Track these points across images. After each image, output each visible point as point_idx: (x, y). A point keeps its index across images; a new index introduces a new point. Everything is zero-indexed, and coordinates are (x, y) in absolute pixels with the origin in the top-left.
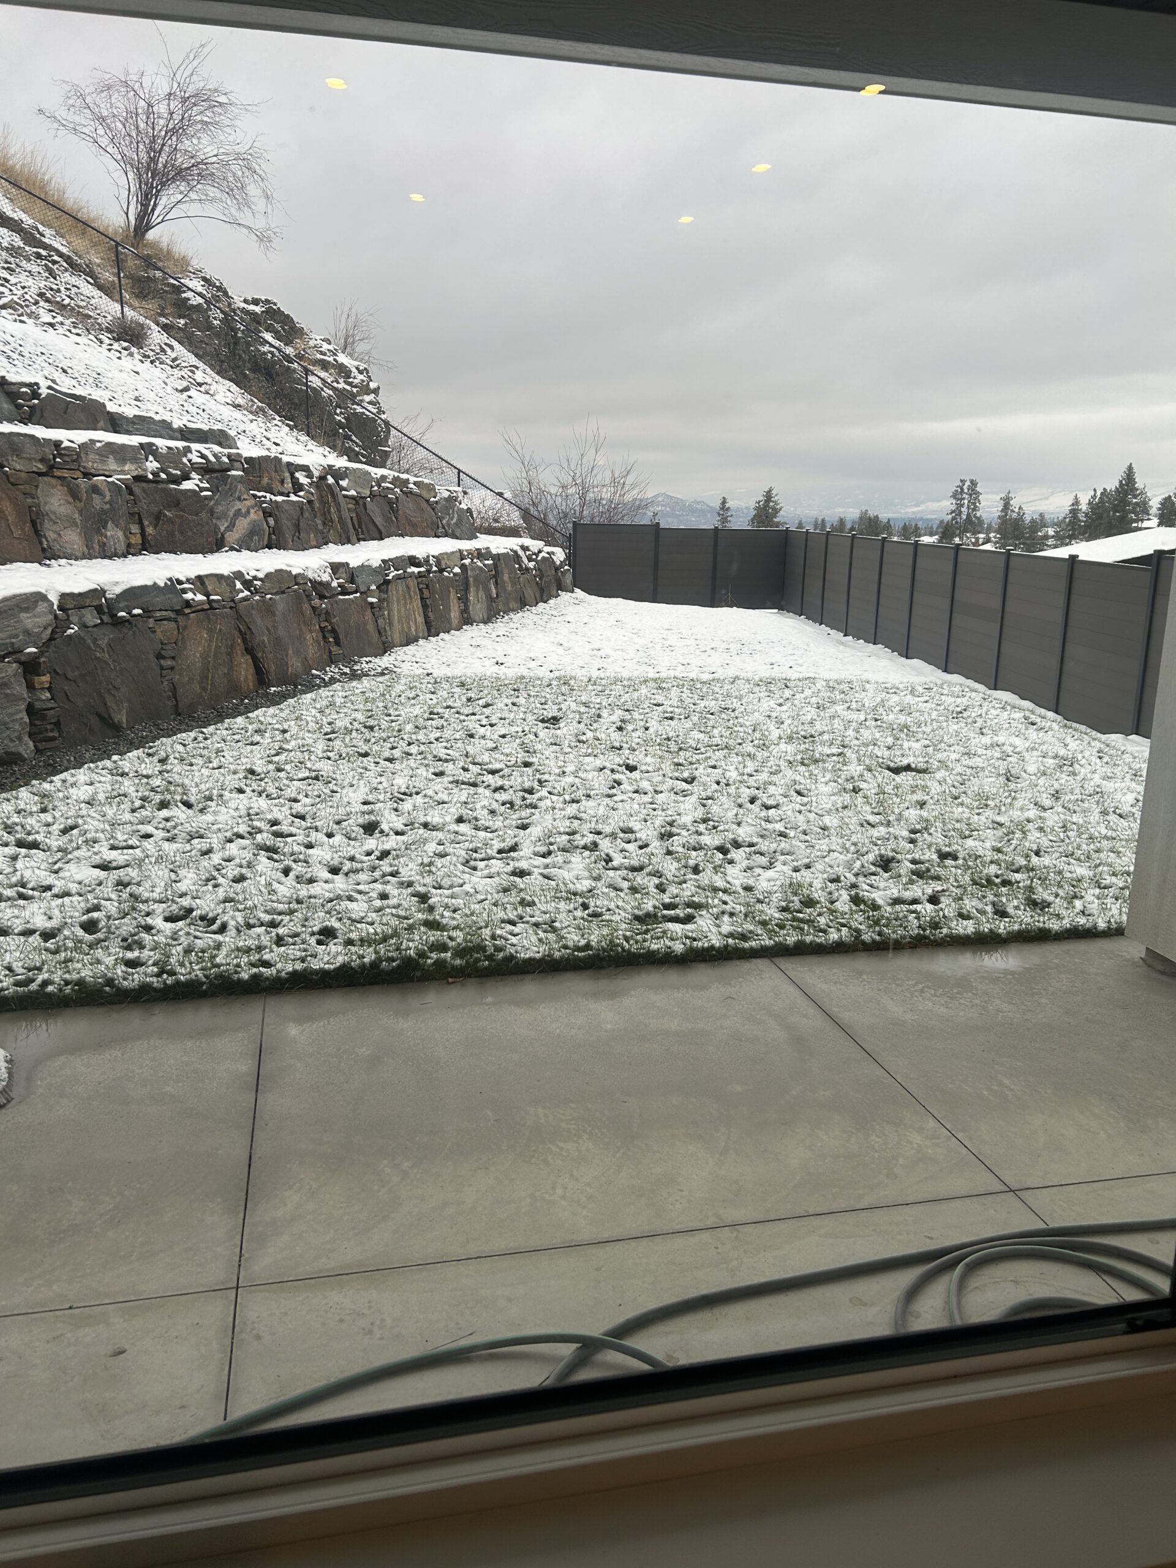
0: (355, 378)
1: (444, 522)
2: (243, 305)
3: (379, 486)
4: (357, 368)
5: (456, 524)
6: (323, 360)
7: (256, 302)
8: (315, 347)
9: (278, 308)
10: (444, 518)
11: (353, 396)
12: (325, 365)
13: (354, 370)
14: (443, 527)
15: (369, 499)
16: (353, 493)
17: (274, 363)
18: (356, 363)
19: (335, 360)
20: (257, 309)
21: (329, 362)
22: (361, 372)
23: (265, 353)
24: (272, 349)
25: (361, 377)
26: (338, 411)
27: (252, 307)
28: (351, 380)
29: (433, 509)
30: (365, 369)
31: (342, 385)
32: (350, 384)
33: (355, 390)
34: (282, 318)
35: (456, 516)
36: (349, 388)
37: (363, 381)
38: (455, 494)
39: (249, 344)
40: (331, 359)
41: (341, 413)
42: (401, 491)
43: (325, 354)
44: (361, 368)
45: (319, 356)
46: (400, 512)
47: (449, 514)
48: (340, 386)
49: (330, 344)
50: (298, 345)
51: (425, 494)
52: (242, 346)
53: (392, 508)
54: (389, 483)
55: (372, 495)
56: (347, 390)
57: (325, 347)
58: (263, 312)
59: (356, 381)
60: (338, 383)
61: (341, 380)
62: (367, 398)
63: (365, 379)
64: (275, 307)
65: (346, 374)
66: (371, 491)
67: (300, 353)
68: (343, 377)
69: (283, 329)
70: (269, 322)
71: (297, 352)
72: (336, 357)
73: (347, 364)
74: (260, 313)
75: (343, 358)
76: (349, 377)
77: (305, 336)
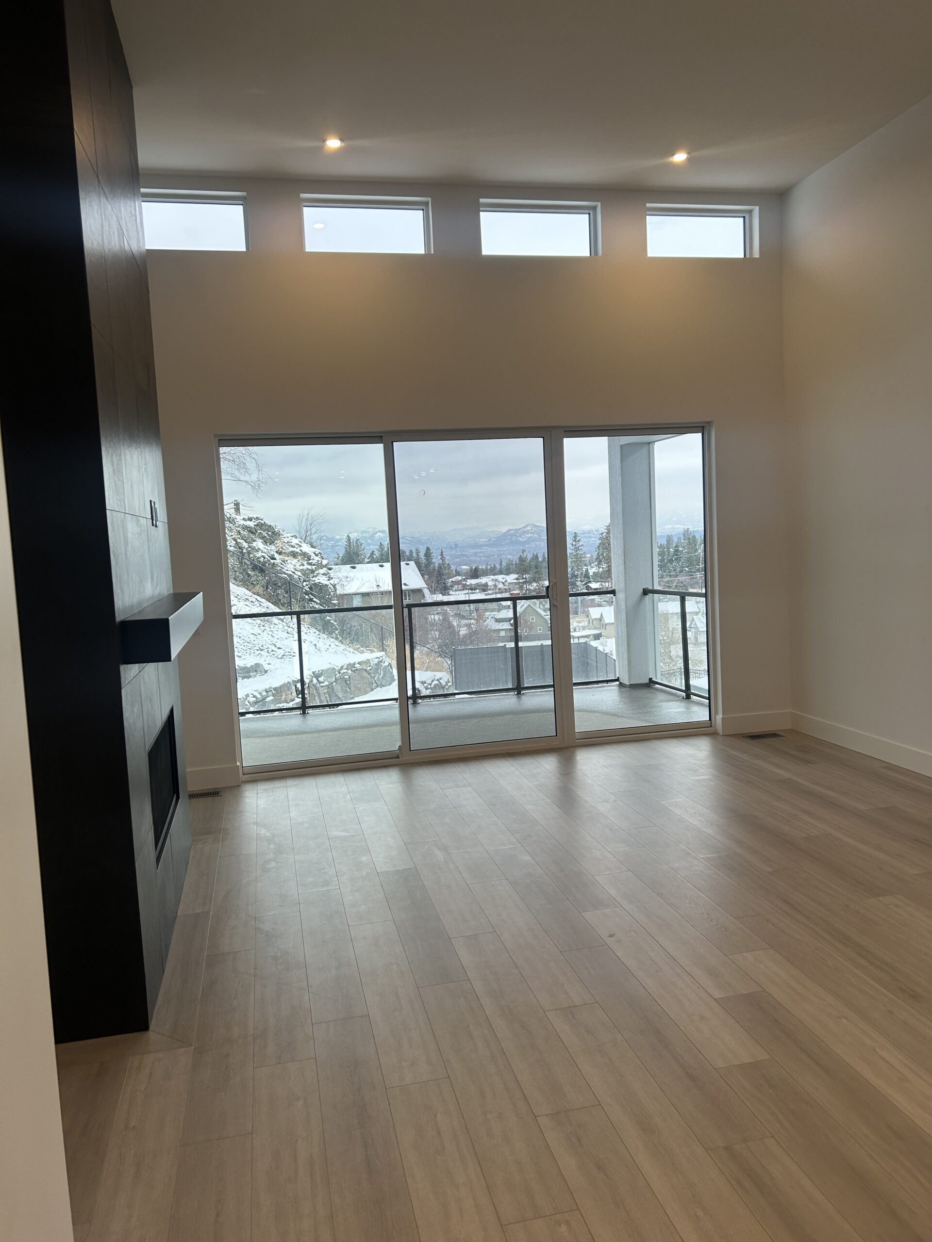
0: (313, 559)
1: (376, 678)
2: (242, 522)
3: (340, 673)
4: (314, 553)
5: (382, 677)
6: (292, 552)
7: (250, 519)
8: (288, 542)
9: (264, 522)
10: (375, 676)
11: (313, 572)
12: (294, 555)
13: (313, 555)
14: (376, 682)
15: (334, 683)
16: (326, 683)
17: (265, 563)
18: (313, 550)
19: (301, 550)
20: (251, 524)
21: (297, 553)
22: (317, 555)
23: (259, 558)
24: (263, 554)
25: (317, 558)
26: (305, 584)
27: (248, 523)
28: (310, 561)
29: (369, 674)
30: (320, 553)
31: (306, 566)
32: (310, 564)
33: (314, 567)
34: (267, 527)
35: (382, 672)
36: (310, 567)
37: (318, 561)
38: (381, 659)
39: (249, 553)
40: (298, 550)
41: (307, 585)
42: (352, 671)
43: (294, 547)
44: (317, 553)
45: (292, 549)
46: (352, 685)
47: (378, 673)
48: (305, 567)
49: (296, 538)
50: (278, 545)
51: (364, 667)
52: (246, 556)
53: (346, 683)
54: (345, 669)
55: (336, 680)
56: (309, 569)
57: (295, 541)
58: (255, 525)
59: (314, 562)
60: (303, 565)
61: (305, 563)
62: (322, 571)
63: (320, 559)
64: (262, 522)
65: (308, 557)
66: (335, 678)
67: (279, 550)
68: (306, 560)
69: (268, 534)
70: (259, 531)
71: (277, 549)
72: (301, 548)
73: (308, 552)
74: (253, 526)
75: (306, 548)
76: (310, 560)
77: (281, 536)
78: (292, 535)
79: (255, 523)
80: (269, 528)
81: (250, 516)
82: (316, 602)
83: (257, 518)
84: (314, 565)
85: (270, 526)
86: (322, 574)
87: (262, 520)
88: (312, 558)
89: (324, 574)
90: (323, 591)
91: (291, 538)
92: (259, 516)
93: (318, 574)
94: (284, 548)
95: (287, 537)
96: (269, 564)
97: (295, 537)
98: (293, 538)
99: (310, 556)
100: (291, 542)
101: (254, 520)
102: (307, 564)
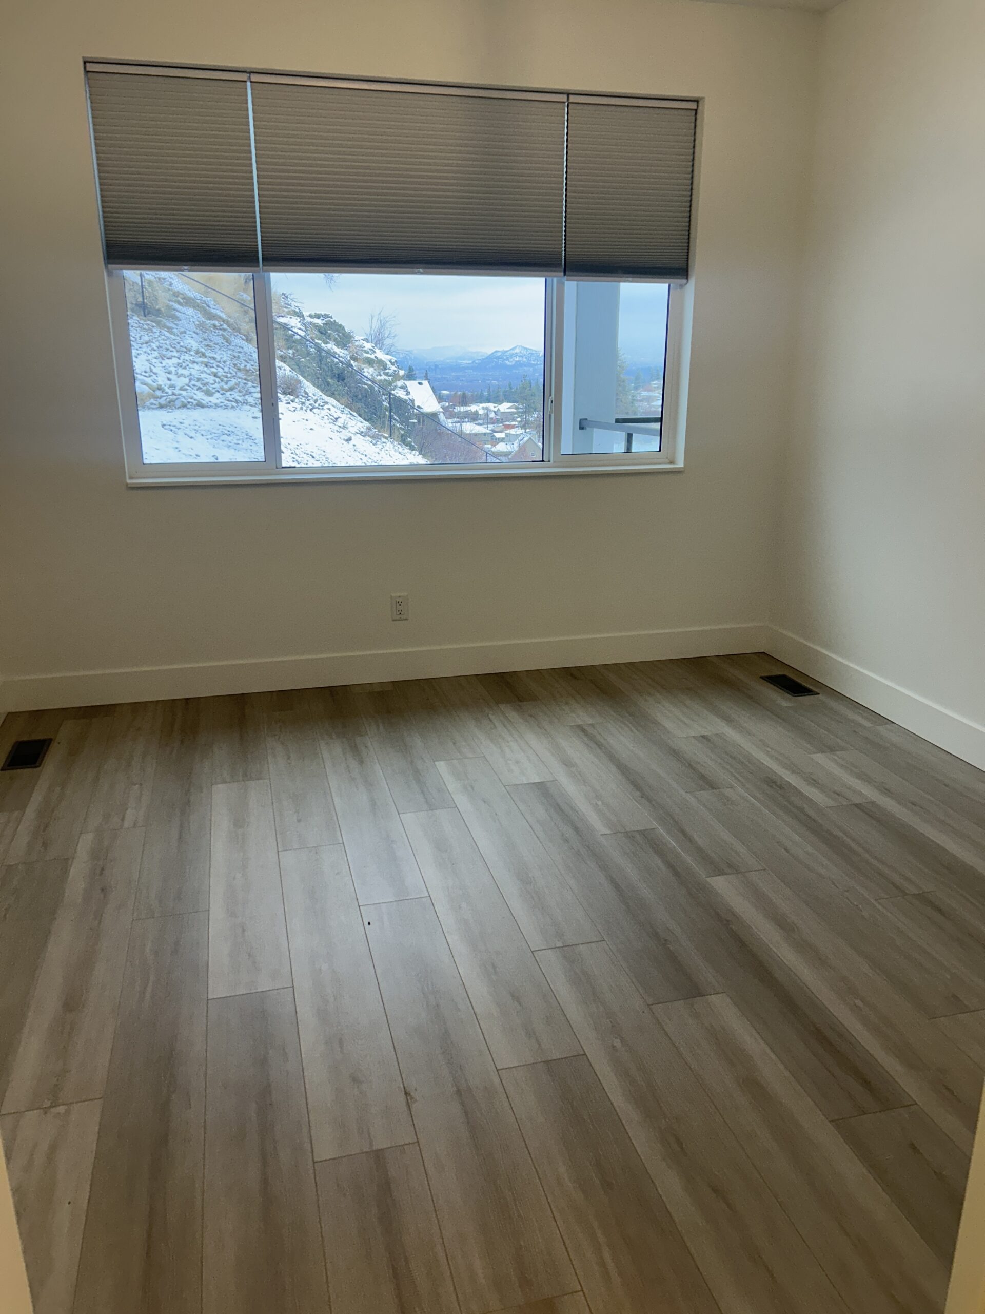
0: (389, 369)
2: (311, 321)
4: (390, 361)
6: (366, 358)
7: (318, 316)
8: (361, 347)
9: (335, 321)
11: (391, 383)
12: (369, 362)
13: (388, 363)
18: (389, 357)
22: (393, 364)
23: (337, 364)
24: (340, 359)
25: (393, 368)
27: (316, 321)
28: (387, 371)
32: (387, 374)
33: (391, 378)
34: (337, 327)
37: (395, 371)
41: (386, 399)
43: (367, 353)
44: (393, 361)
45: (366, 355)
48: (382, 378)
49: (369, 342)
50: (352, 349)
57: (368, 346)
58: (324, 324)
60: (380, 375)
61: (382, 372)
62: (399, 383)
63: (396, 369)
64: (332, 320)
67: (353, 355)
68: (382, 370)
69: (338, 336)
70: (329, 332)
71: (351, 354)
72: (376, 355)
73: (384, 360)
74: (322, 325)
75: (380, 355)
76: (386, 369)
77: (353, 339)
78: (363, 338)
79: (324, 322)
80: (339, 328)
81: (318, 312)
82: (397, 420)
83: (326, 316)
84: (390, 376)
85: (340, 326)
86: (400, 387)
87: (332, 318)
88: (388, 367)
89: (402, 387)
90: (402, 408)
91: (362, 341)
92: (327, 313)
93: (396, 386)
94: (359, 353)
95: (359, 338)
96: (348, 372)
97: (367, 340)
98: (364, 342)
99: (386, 365)
100: (364, 347)
101: (322, 318)
102: (384, 373)
